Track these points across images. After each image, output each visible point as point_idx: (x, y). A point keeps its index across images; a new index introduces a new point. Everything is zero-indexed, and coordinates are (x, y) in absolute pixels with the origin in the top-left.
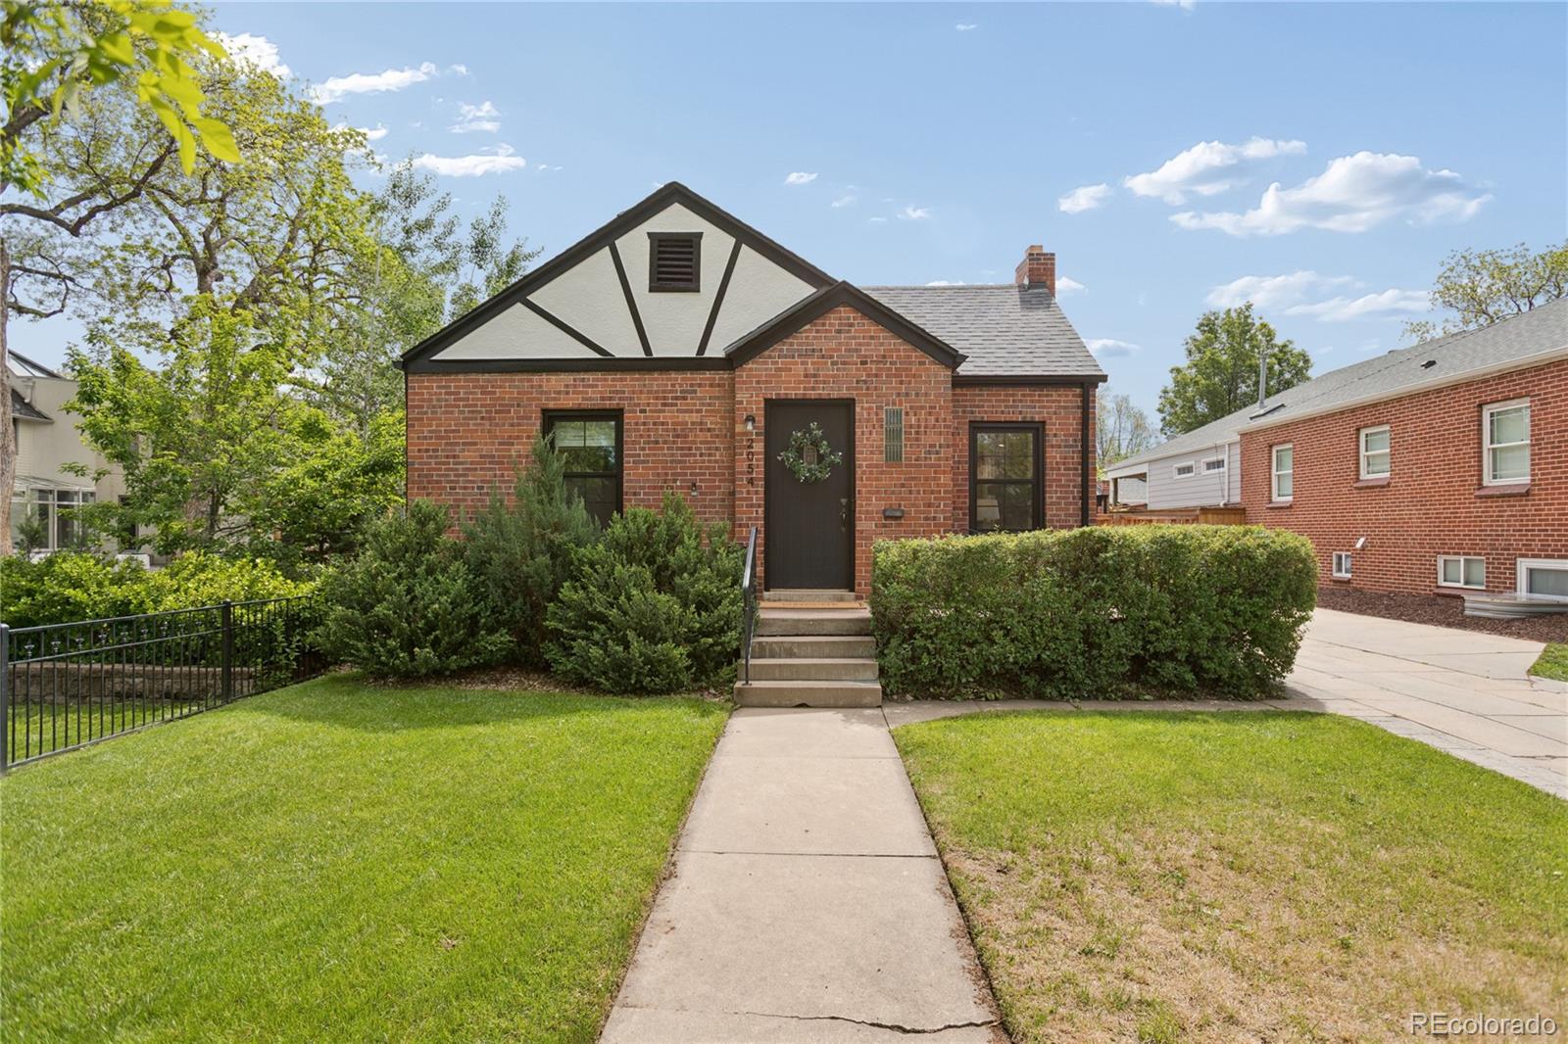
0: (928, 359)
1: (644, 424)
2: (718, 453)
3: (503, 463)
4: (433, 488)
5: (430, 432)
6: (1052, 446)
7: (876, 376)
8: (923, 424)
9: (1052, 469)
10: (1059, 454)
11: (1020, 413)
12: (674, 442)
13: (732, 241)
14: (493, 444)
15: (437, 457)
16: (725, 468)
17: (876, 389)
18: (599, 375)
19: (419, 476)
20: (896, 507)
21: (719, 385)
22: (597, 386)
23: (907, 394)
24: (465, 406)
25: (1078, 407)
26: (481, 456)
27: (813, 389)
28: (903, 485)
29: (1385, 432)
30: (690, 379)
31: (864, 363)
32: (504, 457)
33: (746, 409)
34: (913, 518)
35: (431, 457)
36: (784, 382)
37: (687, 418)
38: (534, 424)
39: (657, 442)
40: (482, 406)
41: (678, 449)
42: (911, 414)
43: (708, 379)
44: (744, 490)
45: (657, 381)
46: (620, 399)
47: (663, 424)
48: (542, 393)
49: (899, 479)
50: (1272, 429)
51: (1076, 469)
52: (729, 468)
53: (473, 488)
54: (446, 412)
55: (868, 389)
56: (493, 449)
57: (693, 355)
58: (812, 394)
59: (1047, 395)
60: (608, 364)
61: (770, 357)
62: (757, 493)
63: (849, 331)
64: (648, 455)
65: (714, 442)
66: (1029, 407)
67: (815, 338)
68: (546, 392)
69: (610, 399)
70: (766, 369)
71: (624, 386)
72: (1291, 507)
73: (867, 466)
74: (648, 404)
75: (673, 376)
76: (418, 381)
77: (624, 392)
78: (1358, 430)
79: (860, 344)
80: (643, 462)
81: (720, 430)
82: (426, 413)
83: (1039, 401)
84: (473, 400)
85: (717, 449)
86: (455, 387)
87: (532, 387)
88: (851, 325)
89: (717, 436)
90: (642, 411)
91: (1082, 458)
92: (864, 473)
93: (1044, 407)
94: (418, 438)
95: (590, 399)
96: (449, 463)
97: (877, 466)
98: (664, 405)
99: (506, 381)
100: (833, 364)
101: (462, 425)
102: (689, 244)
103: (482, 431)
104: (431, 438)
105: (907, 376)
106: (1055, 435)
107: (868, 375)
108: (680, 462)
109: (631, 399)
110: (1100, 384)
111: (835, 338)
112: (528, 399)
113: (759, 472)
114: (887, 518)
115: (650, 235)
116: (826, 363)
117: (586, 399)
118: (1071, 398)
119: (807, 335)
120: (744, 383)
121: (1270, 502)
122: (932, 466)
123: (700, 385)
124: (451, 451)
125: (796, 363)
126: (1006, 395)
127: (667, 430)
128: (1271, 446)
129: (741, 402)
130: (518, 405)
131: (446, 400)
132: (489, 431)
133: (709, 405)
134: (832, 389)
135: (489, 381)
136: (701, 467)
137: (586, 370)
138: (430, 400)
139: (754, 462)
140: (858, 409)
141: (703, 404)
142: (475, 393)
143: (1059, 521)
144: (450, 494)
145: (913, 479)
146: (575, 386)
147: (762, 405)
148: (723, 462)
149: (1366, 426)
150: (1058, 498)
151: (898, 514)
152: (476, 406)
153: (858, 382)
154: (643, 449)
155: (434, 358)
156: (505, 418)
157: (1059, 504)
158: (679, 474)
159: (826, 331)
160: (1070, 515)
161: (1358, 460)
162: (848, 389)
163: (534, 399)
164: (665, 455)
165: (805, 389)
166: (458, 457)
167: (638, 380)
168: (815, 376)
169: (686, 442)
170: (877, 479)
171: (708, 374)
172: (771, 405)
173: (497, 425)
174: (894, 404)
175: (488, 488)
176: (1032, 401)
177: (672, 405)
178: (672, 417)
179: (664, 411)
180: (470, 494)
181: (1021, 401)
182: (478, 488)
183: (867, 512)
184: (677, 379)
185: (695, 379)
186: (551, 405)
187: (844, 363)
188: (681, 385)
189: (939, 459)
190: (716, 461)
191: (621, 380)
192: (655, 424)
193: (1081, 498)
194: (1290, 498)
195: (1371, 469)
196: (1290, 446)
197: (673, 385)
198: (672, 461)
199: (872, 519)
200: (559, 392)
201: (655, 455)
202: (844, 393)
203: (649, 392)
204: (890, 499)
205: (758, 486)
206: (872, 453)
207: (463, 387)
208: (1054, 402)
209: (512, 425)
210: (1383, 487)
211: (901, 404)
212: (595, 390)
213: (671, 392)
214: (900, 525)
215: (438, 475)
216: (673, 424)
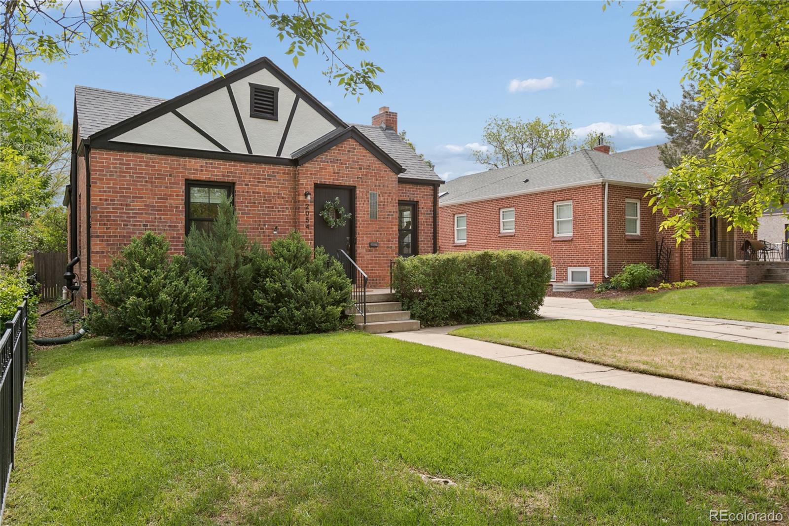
0: (388, 169)
1: (248, 192)
2: (287, 211)
3: (161, 210)
4: (111, 225)
5: (108, 188)
6: (422, 214)
7: (366, 175)
8: (386, 201)
9: (421, 224)
10: (424, 218)
11: (408, 196)
12: (264, 204)
13: (294, 96)
14: (154, 198)
15: (114, 204)
16: (291, 219)
17: (366, 182)
18: (221, 162)
19: (101, 216)
20: (375, 241)
21: (288, 174)
22: (220, 168)
23: (379, 186)
24: (133, 173)
25: (432, 195)
26: (145, 206)
27: (337, 180)
28: (378, 231)
29: (512, 211)
30: (272, 169)
31: (360, 169)
32: (161, 207)
33: (305, 188)
34: (383, 247)
35: (109, 204)
36: (323, 175)
37: (271, 190)
38: (181, 188)
39: (255, 203)
40: (146, 174)
41: (266, 207)
42: (381, 196)
43: (282, 170)
44: (304, 231)
45: (255, 168)
46: (234, 177)
47: (258, 193)
48: (186, 169)
49: (376, 228)
50: (455, 206)
51: (431, 225)
52: (293, 219)
53: (140, 225)
54: (120, 176)
55: (362, 182)
56: (154, 202)
57: (275, 156)
58: (337, 183)
59: (419, 189)
60: (226, 156)
61: (316, 161)
62: (311, 233)
63: (353, 152)
64: (250, 210)
65: (286, 205)
66: (412, 194)
67: (338, 153)
68: (188, 169)
69: (228, 176)
70: (315, 168)
71: (236, 169)
72: (465, 246)
73: (362, 221)
74: (250, 181)
75: (263, 166)
76: (99, 154)
77: (236, 173)
78: (499, 209)
79: (359, 159)
80: (247, 214)
81: (288, 198)
82: (105, 175)
83: (416, 191)
84: (139, 169)
85: (287, 208)
86: (127, 160)
87: (179, 165)
88: (355, 149)
89: (287, 201)
90: (246, 185)
91: (434, 220)
92: (361, 224)
93: (418, 194)
94: (100, 191)
95: (216, 175)
96: (123, 209)
97: (366, 221)
98: (259, 182)
99: (161, 159)
100: (347, 168)
101: (131, 185)
102: (272, 93)
103: (146, 190)
104: (109, 192)
105: (379, 177)
106: (423, 208)
107: (362, 175)
108: (267, 214)
109: (240, 177)
110: (441, 185)
111: (346, 154)
112: (177, 172)
113: (312, 222)
114: (371, 247)
115: (250, 84)
116: (343, 167)
117: (214, 175)
118: (428, 190)
119: (334, 152)
120: (304, 174)
121: (454, 243)
122: (390, 222)
123: (278, 173)
124: (124, 201)
125: (329, 166)
126: (402, 187)
127: (260, 196)
128: (454, 215)
129: (302, 184)
130: (170, 176)
131: (121, 168)
132: (151, 190)
133: (283, 184)
134: (346, 181)
135: (150, 159)
136: (278, 218)
137: (214, 158)
138: (109, 167)
139: (309, 217)
140: (358, 192)
141: (280, 184)
142: (141, 165)
143: (424, 250)
144: (124, 229)
145: (382, 228)
146: (207, 167)
147: (313, 186)
148: (290, 215)
149: (504, 208)
150: (424, 238)
151: (376, 245)
152: (142, 173)
153: (358, 178)
154: (247, 206)
155: (111, 140)
156: (162, 183)
157: (424, 241)
158: (267, 221)
159: (343, 150)
160: (429, 247)
161: (499, 223)
162: (353, 181)
163: (181, 172)
164: (259, 210)
165: (333, 179)
166: (129, 205)
167: (243, 167)
168: (338, 173)
169: (271, 204)
170: (366, 227)
171: (282, 167)
172: (318, 187)
173: (156, 187)
174: (374, 190)
175: (150, 226)
176: (413, 191)
177: (263, 182)
178: (262, 190)
179: (258, 186)
180: (138, 229)
181: (408, 191)
182: (144, 225)
183: (362, 244)
184: (265, 168)
185: (275, 169)
186: (192, 177)
187: (351, 168)
188: (268, 172)
189: (393, 219)
190: (287, 215)
191: (234, 166)
192: (253, 192)
193: (433, 239)
194: (465, 241)
195: (505, 228)
196: (465, 215)
197: (263, 172)
198: (263, 214)
199: (364, 247)
200: (197, 170)
201: (253, 210)
202: (352, 183)
203: (250, 174)
204: (372, 237)
205: (311, 229)
206: (364, 214)
207: (132, 161)
208: (422, 192)
209: (166, 187)
210: (511, 236)
211: (376, 191)
212: (219, 171)
213: (262, 175)
214: (376, 250)
215: (114, 216)
216: (264, 193)
